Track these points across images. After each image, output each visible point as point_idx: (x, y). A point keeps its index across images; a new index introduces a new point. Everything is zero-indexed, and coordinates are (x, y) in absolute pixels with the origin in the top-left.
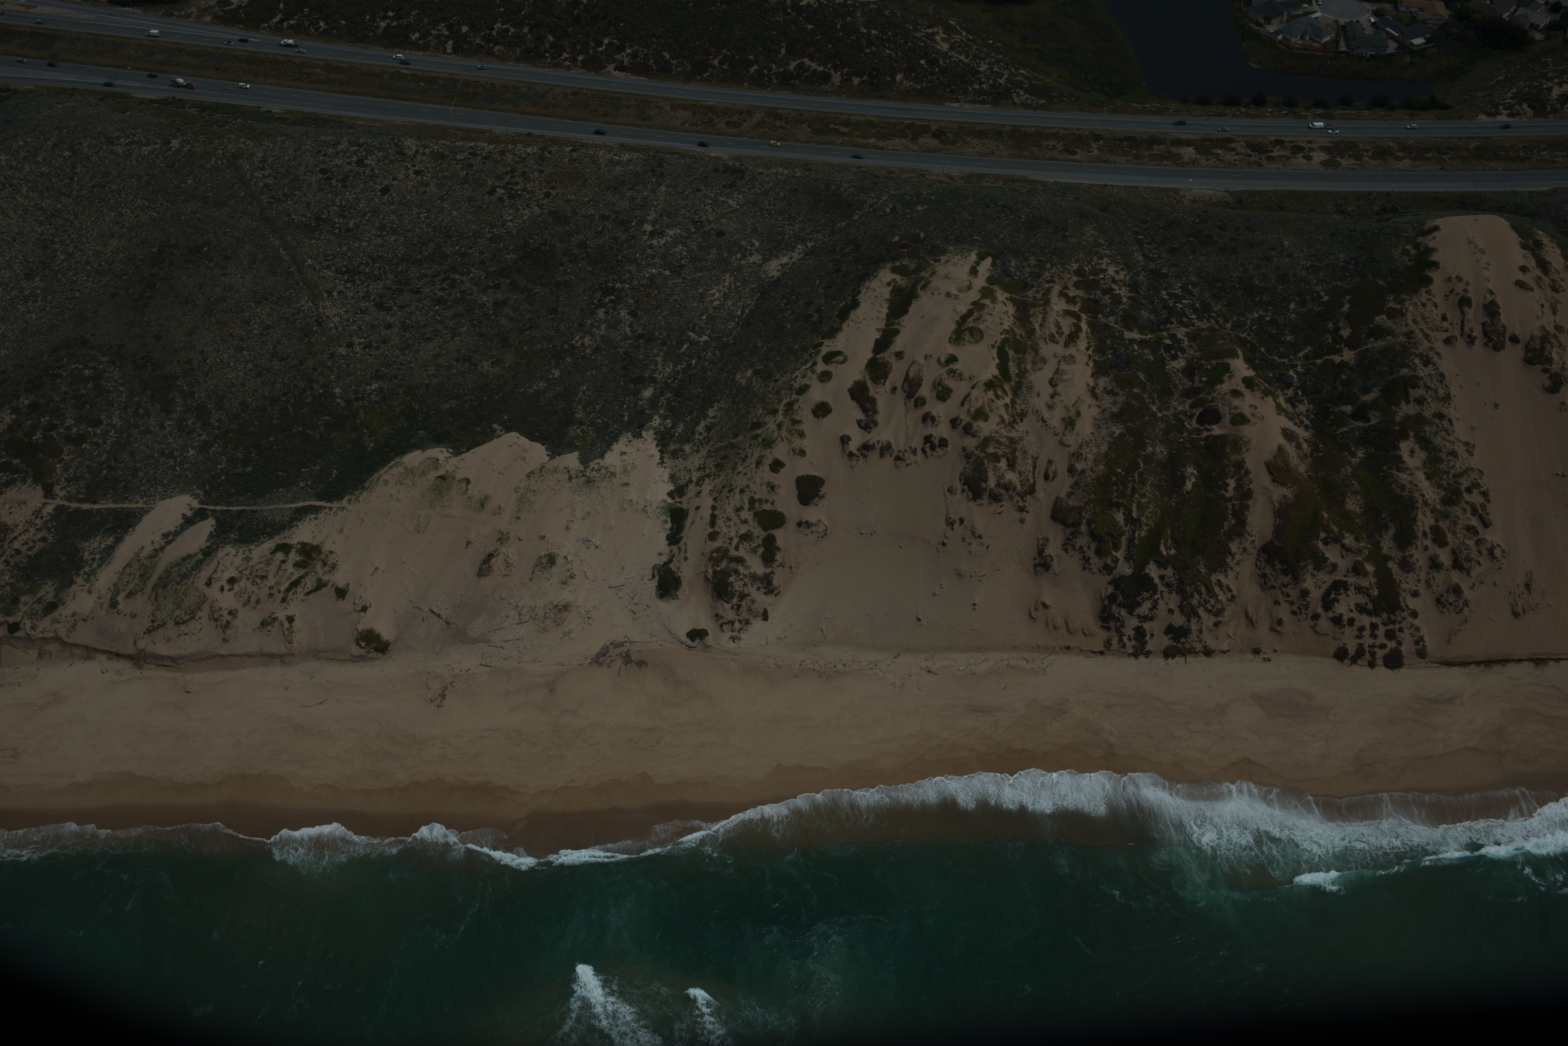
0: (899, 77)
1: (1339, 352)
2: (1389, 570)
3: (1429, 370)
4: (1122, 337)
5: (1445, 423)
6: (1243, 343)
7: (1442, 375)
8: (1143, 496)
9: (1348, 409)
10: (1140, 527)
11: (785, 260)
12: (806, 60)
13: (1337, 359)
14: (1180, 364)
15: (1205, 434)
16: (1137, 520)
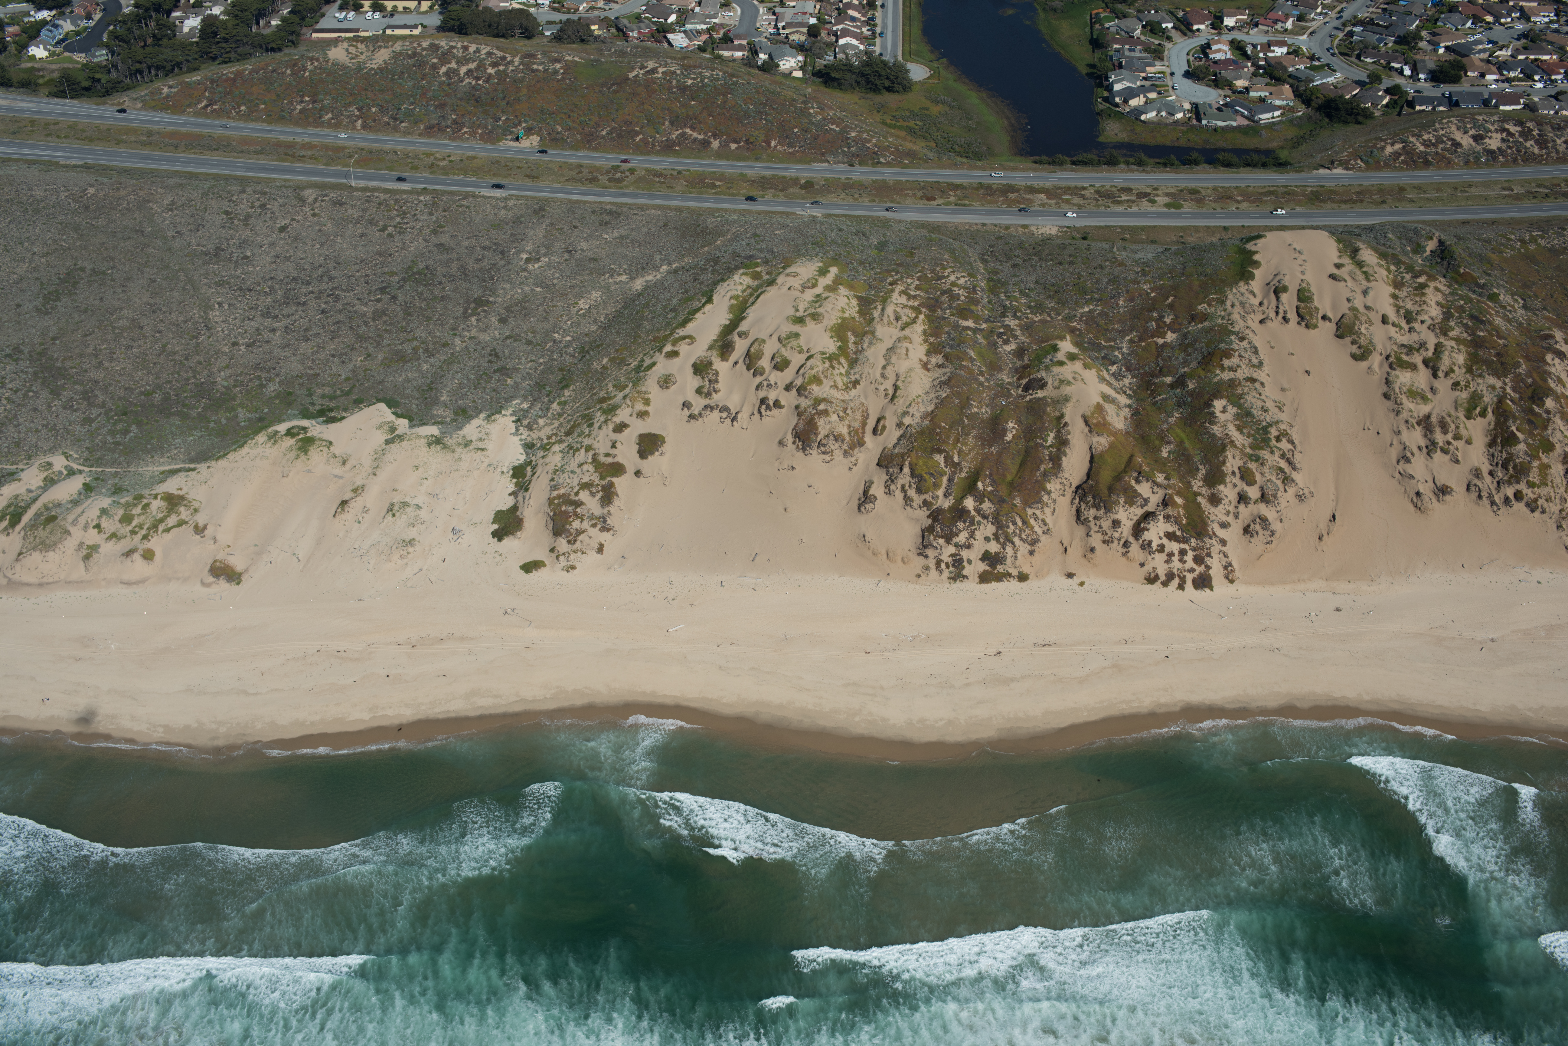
0: (773, 143)
1: (1163, 336)
2: (1199, 504)
3: (1245, 343)
4: (958, 326)
5: (1257, 385)
6: (1072, 331)
7: (1256, 348)
8: (966, 444)
9: (1169, 380)
10: (961, 470)
11: (650, 278)
12: (688, 131)
13: (1160, 341)
14: (1012, 347)
15: (1028, 398)
16: (958, 464)
